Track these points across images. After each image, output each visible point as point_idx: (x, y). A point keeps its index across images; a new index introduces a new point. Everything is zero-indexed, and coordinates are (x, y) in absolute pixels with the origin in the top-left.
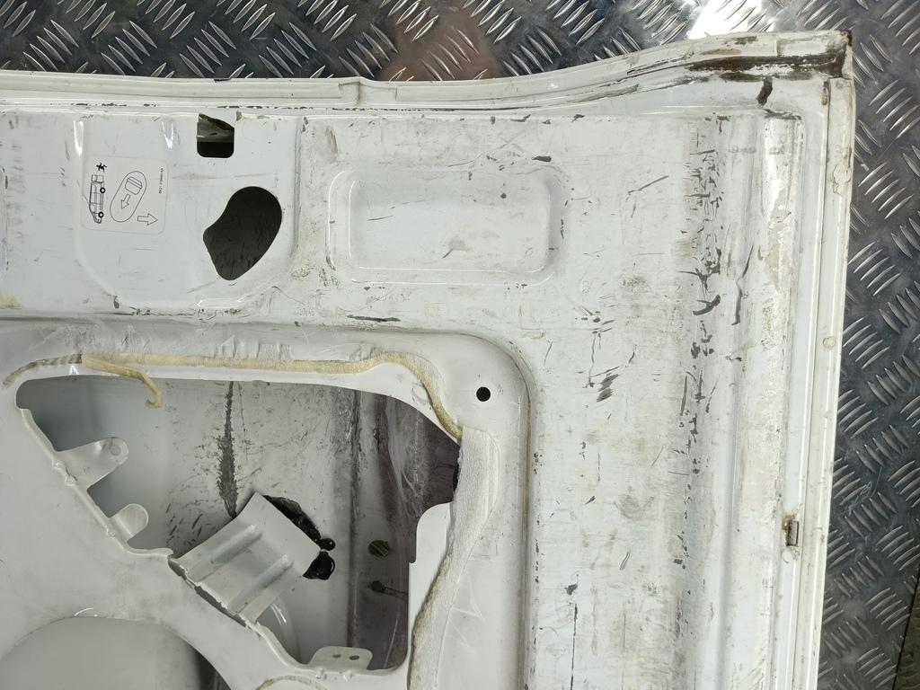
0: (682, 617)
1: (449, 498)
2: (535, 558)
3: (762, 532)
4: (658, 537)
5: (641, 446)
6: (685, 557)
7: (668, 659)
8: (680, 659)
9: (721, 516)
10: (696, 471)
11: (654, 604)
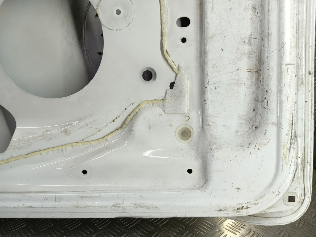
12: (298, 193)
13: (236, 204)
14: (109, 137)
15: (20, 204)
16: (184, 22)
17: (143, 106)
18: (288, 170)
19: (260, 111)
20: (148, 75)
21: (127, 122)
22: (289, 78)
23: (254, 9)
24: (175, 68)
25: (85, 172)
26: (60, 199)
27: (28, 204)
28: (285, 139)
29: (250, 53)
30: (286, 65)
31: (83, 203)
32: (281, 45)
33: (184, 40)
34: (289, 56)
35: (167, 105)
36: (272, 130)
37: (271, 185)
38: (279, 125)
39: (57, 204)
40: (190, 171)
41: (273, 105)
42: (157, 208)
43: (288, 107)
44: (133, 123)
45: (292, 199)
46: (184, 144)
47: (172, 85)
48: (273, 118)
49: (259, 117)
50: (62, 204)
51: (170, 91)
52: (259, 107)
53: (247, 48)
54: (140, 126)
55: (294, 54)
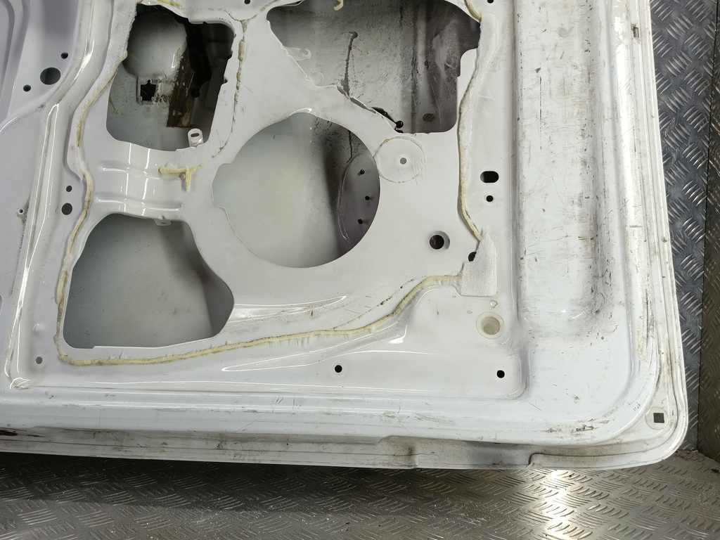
0: (591, 73)
1: (476, 47)
2: (520, 58)
3: (620, 31)
4: (577, 42)
5: (565, 6)
6: (589, 48)
7: (586, 95)
8: (592, 91)
9: (604, 24)
10: (591, 9)
11: (577, 72)
12: (668, 409)
13: (574, 422)
14: (373, 327)
15: (238, 407)
16: (490, 177)
17: (427, 284)
18: (649, 370)
19: (601, 290)
20: (438, 242)
21: (402, 306)
22: (636, 243)
23: (584, 163)
24: (478, 234)
25: (338, 369)
26: (302, 402)
27: (249, 407)
28: (640, 324)
29: (582, 216)
30: (631, 227)
31: (336, 409)
32: (622, 203)
33: (490, 199)
34: (633, 216)
35: (464, 283)
36: (619, 313)
37: (625, 393)
38: (629, 305)
39: (297, 409)
40: (501, 374)
41: (618, 278)
42: (451, 422)
43: (638, 280)
44: (412, 307)
45: (659, 418)
46: (489, 340)
47: (472, 257)
48: (619, 295)
49: (600, 298)
50: (304, 409)
51: (468, 264)
52: (600, 284)
53: (577, 209)
54: (423, 310)
55: (640, 214)
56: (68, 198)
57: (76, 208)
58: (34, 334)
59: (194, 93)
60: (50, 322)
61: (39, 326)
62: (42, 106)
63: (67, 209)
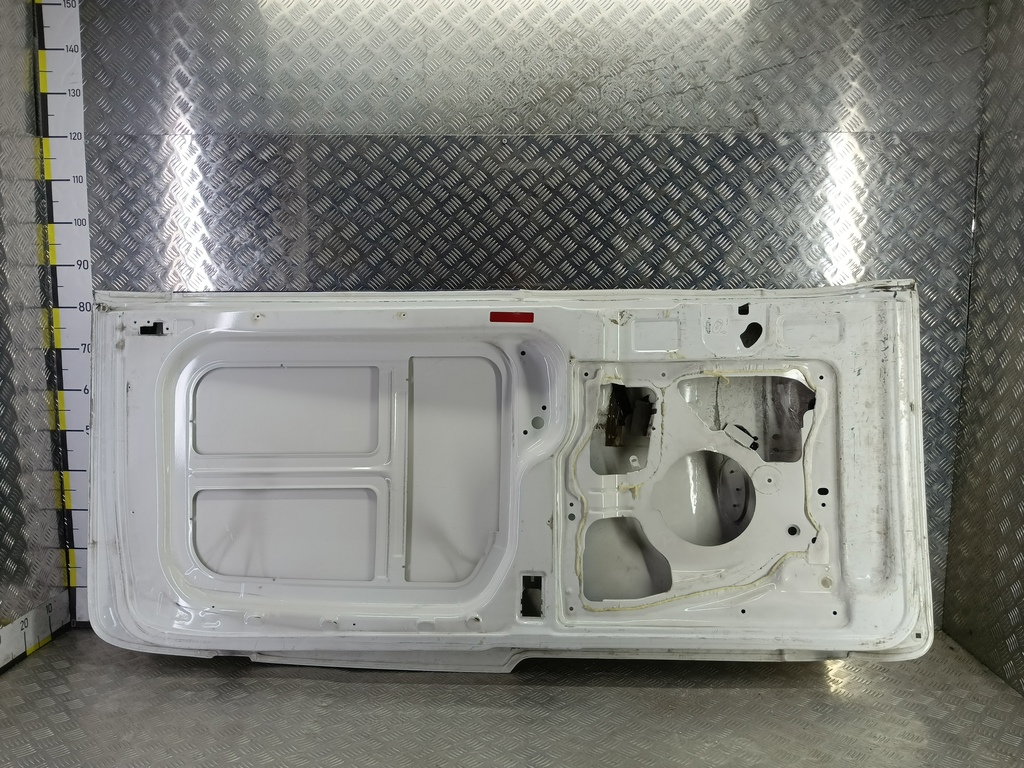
0: (885, 433)
1: (813, 408)
2: (841, 421)
3: (903, 406)
4: (876, 412)
5: (870, 387)
6: (884, 416)
7: (882, 446)
8: (885, 445)
9: (893, 403)
10: (886, 392)
11: (876, 431)
12: (923, 632)
13: (875, 638)
14: (757, 583)
15: (694, 636)
16: (823, 491)
17: (787, 557)
18: (914, 612)
19: (889, 565)
20: (793, 531)
21: (773, 570)
22: (910, 541)
23: (880, 488)
24: (817, 527)
25: (743, 611)
26: (728, 632)
27: (700, 636)
28: (910, 587)
29: (879, 520)
30: (906, 531)
31: (748, 636)
32: (902, 518)
33: (824, 505)
34: (909, 525)
35: (810, 556)
36: (899, 580)
37: (901, 623)
38: (904, 576)
39: (726, 636)
40: (835, 613)
41: (899, 560)
42: (811, 641)
43: (910, 562)
44: (780, 571)
45: (918, 636)
46: (826, 592)
47: (814, 540)
48: (899, 570)
49: (888, 570)
50: (730, 636)
51: (812, 545)
52: (888, 561)
53: (875, 515)
54: (787, 576)
55: (912, 524)
56: (571, 510)
57: (578, 516)
58: (566, 594)
59: (621, 423)
60: (574, 588)
61: (570, 590)
62: (552, 456)
63: (572, 517)
